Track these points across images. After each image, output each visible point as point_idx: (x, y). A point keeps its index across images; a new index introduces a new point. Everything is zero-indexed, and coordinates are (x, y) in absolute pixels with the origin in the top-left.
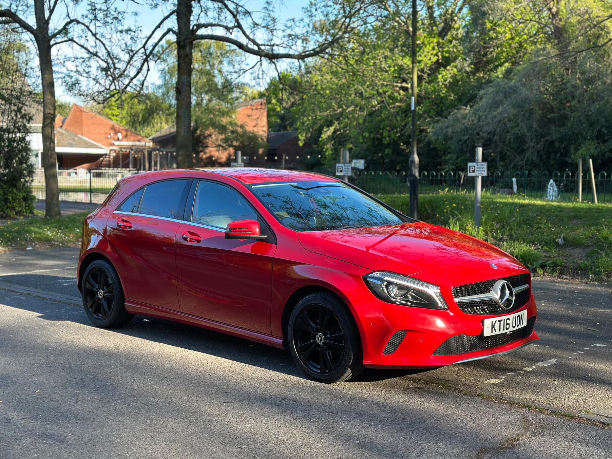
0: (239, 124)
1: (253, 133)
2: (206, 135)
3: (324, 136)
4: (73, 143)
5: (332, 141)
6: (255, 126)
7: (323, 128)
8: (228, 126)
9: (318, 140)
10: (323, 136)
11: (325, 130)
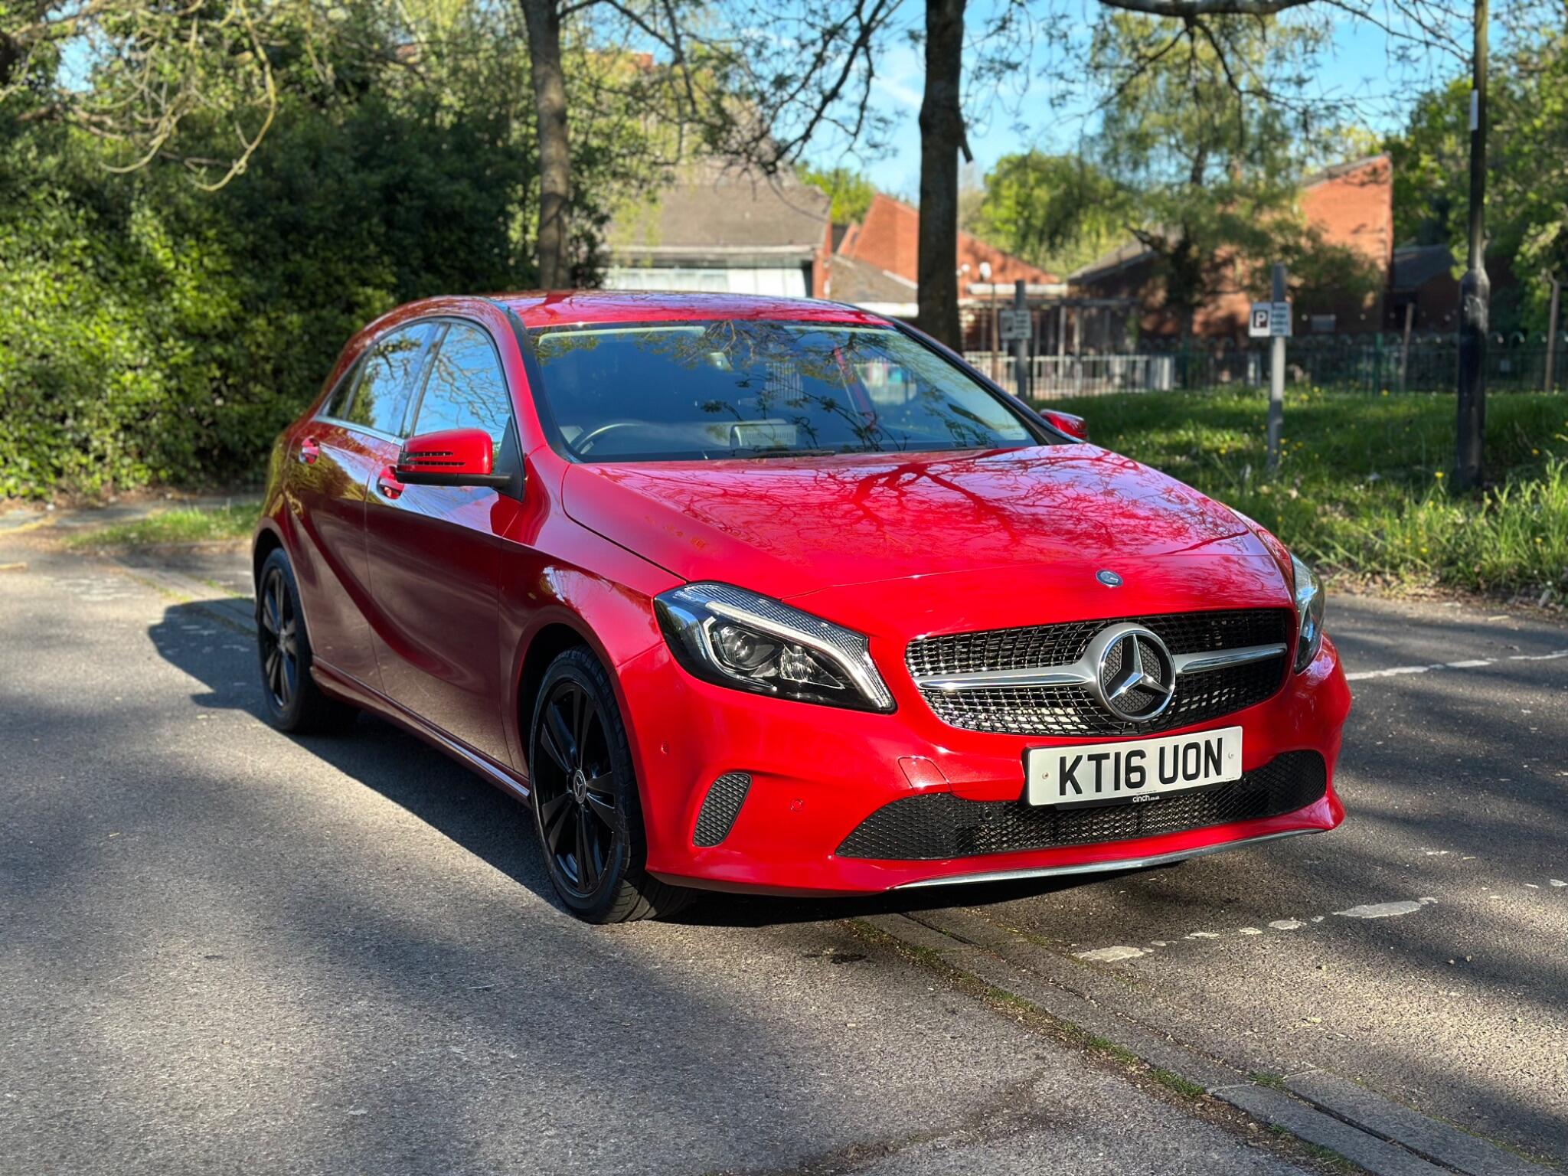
0: (1304, 227)
1: (1342, 251)
2: (1218, 260)
3: (1530, 249)
4: (869, 291)
5: (1554, 262)
6: (1356, 231)
7: (1528, 226)
8: (1273, 236)
9: (1512, 261)
10: (1524, 248)
11: (1532, 232)
